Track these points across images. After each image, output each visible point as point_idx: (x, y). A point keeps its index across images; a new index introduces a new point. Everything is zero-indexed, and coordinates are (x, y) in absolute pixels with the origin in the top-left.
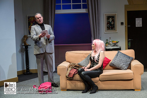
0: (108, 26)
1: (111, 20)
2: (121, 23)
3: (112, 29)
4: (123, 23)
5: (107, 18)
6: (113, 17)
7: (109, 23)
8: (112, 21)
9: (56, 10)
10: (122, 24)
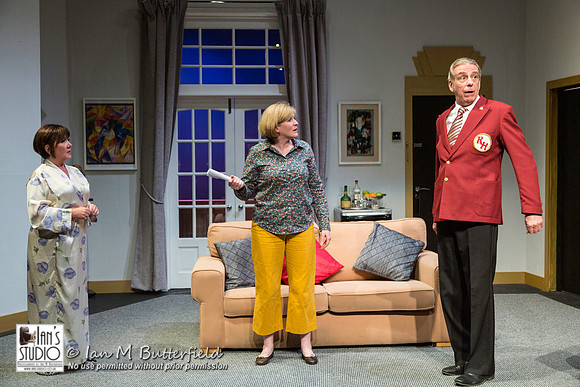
0: (351, 143)
1: (359, 123)
2: (394, 134)
3: (365, 152)
4: (399, 134)
5: (348, 118)
6: (367, 115)
7: (353, 133)
8: (363, 127)
9: (181, 86)
10: (396, 136)
